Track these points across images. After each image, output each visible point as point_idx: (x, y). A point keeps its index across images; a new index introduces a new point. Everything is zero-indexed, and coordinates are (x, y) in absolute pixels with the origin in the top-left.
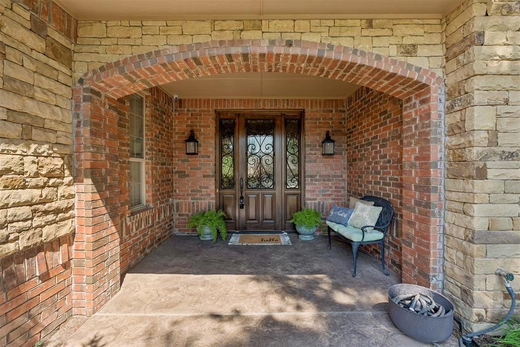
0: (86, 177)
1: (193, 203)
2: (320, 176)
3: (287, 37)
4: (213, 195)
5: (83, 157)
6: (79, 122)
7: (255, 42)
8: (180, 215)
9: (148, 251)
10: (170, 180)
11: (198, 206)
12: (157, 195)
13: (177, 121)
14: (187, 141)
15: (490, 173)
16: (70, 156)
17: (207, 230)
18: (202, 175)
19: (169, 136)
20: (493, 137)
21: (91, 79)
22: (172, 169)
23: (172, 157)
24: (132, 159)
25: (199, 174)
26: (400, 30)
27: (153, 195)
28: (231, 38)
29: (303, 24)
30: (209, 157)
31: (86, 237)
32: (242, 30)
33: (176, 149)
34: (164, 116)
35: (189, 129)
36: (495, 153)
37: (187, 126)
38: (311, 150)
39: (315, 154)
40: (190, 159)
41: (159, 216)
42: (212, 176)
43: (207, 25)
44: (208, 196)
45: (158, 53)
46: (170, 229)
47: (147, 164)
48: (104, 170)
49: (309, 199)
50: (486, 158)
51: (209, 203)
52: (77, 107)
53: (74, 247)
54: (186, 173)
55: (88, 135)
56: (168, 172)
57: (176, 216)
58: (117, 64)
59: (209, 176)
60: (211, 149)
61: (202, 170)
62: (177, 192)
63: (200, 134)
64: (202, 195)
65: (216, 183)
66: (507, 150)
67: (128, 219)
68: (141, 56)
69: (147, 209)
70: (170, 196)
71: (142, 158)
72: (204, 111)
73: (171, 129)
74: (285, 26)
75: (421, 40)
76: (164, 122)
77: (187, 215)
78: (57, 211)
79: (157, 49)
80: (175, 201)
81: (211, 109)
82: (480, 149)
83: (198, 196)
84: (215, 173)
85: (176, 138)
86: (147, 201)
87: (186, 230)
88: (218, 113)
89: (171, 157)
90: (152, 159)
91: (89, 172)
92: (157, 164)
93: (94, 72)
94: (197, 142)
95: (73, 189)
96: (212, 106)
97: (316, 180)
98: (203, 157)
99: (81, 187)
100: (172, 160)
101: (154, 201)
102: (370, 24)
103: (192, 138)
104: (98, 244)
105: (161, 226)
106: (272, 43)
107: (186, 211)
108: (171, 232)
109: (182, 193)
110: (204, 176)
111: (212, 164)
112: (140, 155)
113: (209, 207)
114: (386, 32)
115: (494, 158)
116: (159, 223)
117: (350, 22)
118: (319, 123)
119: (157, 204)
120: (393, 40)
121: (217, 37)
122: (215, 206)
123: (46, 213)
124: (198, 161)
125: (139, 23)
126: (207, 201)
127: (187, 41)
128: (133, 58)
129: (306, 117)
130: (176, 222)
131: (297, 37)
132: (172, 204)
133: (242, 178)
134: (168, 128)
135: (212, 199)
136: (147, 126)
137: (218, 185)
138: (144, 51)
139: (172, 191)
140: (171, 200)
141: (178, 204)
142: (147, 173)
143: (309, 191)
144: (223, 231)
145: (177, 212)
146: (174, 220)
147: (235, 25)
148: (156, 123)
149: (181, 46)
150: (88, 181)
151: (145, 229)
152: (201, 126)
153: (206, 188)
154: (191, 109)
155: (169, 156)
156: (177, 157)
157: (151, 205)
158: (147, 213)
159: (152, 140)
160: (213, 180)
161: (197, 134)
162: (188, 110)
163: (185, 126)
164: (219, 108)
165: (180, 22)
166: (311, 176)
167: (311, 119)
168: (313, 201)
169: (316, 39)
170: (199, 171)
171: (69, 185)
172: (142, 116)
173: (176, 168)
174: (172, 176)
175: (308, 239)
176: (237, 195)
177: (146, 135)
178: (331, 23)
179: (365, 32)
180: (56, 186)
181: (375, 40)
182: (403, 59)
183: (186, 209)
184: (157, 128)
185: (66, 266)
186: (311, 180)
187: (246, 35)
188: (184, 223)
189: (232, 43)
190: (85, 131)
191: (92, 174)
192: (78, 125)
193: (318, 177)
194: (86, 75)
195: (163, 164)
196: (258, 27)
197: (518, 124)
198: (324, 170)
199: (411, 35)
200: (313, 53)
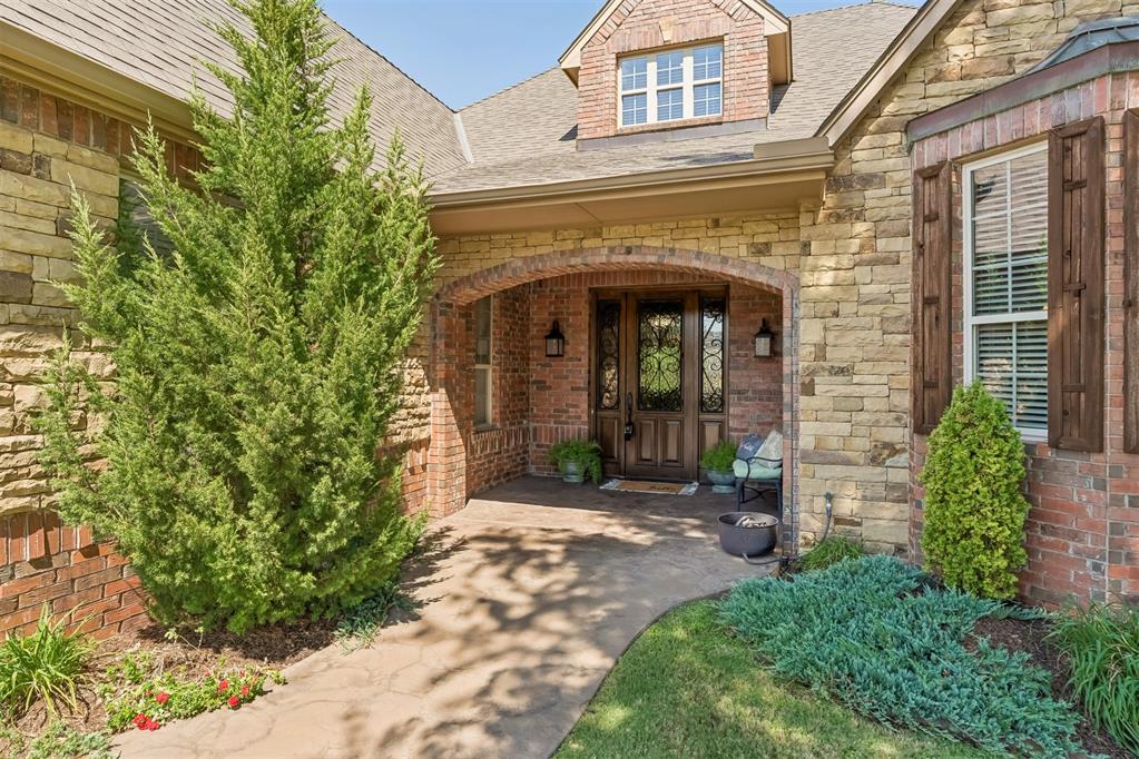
0: (441, 387)
1: (557, 428)
2: (754, 392)
3: (627, 243)
4: (585, 418)
5: (438, 368)
6: (435, 335)
7: (595, 251)
8: (538, 446)
9: (494, 484)
10: (524, 394)
11: (563, 433)
12: (505, 413)
13: (535, 307)
14: (547, 337)
15: (818, 389)
16: (429, 366)
17: (572, 467)
18: (569, 388)
19: (525, 330)
20: (821, 351)
21: (446, 294)
22: (528, 377)
23: (529, 359)
24: (478, 366)
25: (566, 386)
26: (750, 228)
27: (501, 412)
28: (572, 247)
29: (643, 228)
30: (580, 360)
31: (439, 443)
32: (583, 239)
33: (533, 348)
34: (517, 304)
35: (553, 318)
36: (823, 368)
37: (550, 314)
38: (738, 349)
39: (746, 355)
40: (553, 363)
41: (508, 444)
42: (583, 389)
43: (549, 235)
44: (578, 422)
45: (504, 266)
46: (523, 464)
47: (494, 371)
48: (454, 380)
49: (736, 430)
50: (813, 373)
51: (580, 430)
52: (434, 321)
53: (429, 453)
54: (548, 384)
55: (442, 347)
56: (522, 381)
57: (532, 448)
58: (468, 277)
59: (579, 389)
60: (584, 348)
61: (570, 379)
62: (535, 411)
63: (568, 326)
64: (569, 417)
65: (589, 401)
66: (836, 365)
67: (472, 437)
68: (489, 270)
69: (493, 428)
70: (524, 417)
71: (488, 363)
72: (574, 291)
73: (528, 319)
74: (626, 231)
75: (776, 237)
76: (517, 312)
77: (548, 446)
78: (420, 416)
79: (503, 262)
80: (532, 425)
81: (582, 288)
82: (806, 364)
83: (563, 419)
84: (589, 383)
85: (534, 331)
86: (494, 420)
87: (545, 469)
88: (594, 292)
89: (526, 359)
90: (500, 364)
91: (443, 383)
92: (507, 370)
93: (449, 286)
94: (563, 338)
95: (430, 397)
96: (585, 282)
97: (747, 399)
98: (571, 359)
99: (437, 396)
100: (528, 364)
101: (502, 420)
102: (716, 223)
103: (556, 333)
104: (449, 451)
105: (511, 456)
106: (612, 250)
107: (546, 440)
108: (524, 470)
109: (541, 413)
110: (573, 389)
111: (584, 370)
112: (486, 360)
113: (579, 435)
114: (735, 231)
115: (822, 373)
116: (507, 451)
117: (694, 223)
118: (753, 305)
119: (505, 425)
120: (742, 240)
121: (558, 246)
122: (587, 435)
123: (414, 416)
124: (566, 366)
125: (487, 238)
126: (576, 427)
127: (530, 253)
128: (481, 272)
129: (731, 295)
130: (532, 456)
131: (637, 242)
132: (528, 428)
133: (630, 394)
134: (522, 319)
135: (583, 423)
136: (494, 321)
137: (593, 403)
138: (491, 264)
139: (527, 410)
140: (525, 422)
141: (535, 429)
142: (493, 383)
143: (735, 416)
144: (595, 471)
145: (535, 440)
146: (530, 453)
147: (575, 233)
148: (506, 316)
149: (525, 258)
150: (443, 391)
151: (490, 454)
152: (569, 314)
153: (576, 406)
154: (555, 289)
155: (522, 359)
156: (535, 359)
157: (498, 425)
158: (494, 435)
159: (500, 340)
160: (585, 394)
161: (564, 325)
162: (551, 291)
163: (546, 314)
164: (595, 286)
165: (524, 235)
166: (739, 392)
167: (739, 298)
168: (742, 434)
169: (657, 243)
170: (564, 381)
171: (427, 394)
172: (489, 309)
173: (534, 375)
174: (528, 388)
175: (724, 491)
176: (623, 419)
177: (494, 334)
178: (673, 225)
179: (711, 233)
180: (419, 394)
181: (722, 240)
182: (754, 260)
183: (546, 437)
184: (507, 322)
185: (424, 467)
186: (739, 399)
187: (587, 243)
188: (541, 457)
189: (573, 253)
190: (441, 343)
191: (446, 383)
192: (435, 338)
193: (750, 394)
194: (442, 290)
195: (515, 371)
196: (598, 235)
197: (850, 337)
198: (761, 383)
199: (763, 232)
200: (652, 259)
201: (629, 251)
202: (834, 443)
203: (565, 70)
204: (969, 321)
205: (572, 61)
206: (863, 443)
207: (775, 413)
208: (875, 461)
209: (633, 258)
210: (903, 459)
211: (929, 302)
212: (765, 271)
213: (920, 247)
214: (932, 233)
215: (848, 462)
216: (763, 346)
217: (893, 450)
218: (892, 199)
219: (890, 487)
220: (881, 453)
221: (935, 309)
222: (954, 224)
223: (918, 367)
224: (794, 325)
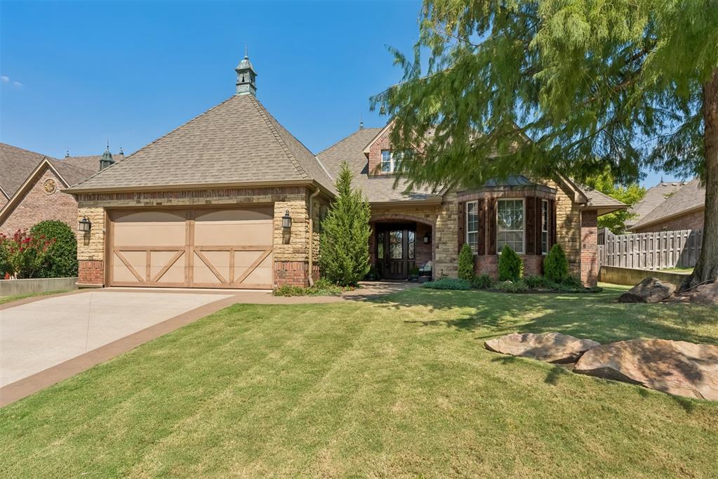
2: (424, 253)
3: (396, 213)
7: (388, 215)
17: (372, 275)
20: (440, 239)
26: (426, 211)
36: (441, 243)
38: (419, 241)
39: (421, 243)
49: (419, 263)
50: (439, 244)
74: (395, 210)
75: (430, 213)
82: (437, 242)
106: (392, 215)
111: (374, 247)
114: (421, 211)
117: (412, 209)
118: (424, 229)
120: (423, 214)
129: (417, 226)
131: (398, 213)
133: (387, 254)
137: (376, 257)
143: (418, 260)
147: (382, 211)
167: (419, 227)
169: (403, 214)
176: (385, 262)
178: (407, 210)
179: (416, 212)
181: (419, 213)
182: (426, 218)
196: (388, 211)
197: (446, 236)
198: (426, 251)
199: (428, 212)
200: (402, 217)
201: (396, 215)
202: (443, 259)
203: (365, 153)
204: (468, 232)
205: (367, 150)
206: (449, 258)
207: (430, 256)
208: (451, 262)
209: (397, 217)
210: (456, 261)
211: (460, 229)
212: (428, 221)
213: (459, 218)
214: (461, 215)
215: (446, 263)
216: (426, 240)
217: (454, 259)
218: (454, 208)
219: (454, 267)
220: (452, 260)
221: (462, 230)
222: (465, 213)
223: (459, 241)
224: (435, 234)
